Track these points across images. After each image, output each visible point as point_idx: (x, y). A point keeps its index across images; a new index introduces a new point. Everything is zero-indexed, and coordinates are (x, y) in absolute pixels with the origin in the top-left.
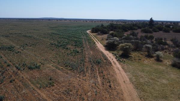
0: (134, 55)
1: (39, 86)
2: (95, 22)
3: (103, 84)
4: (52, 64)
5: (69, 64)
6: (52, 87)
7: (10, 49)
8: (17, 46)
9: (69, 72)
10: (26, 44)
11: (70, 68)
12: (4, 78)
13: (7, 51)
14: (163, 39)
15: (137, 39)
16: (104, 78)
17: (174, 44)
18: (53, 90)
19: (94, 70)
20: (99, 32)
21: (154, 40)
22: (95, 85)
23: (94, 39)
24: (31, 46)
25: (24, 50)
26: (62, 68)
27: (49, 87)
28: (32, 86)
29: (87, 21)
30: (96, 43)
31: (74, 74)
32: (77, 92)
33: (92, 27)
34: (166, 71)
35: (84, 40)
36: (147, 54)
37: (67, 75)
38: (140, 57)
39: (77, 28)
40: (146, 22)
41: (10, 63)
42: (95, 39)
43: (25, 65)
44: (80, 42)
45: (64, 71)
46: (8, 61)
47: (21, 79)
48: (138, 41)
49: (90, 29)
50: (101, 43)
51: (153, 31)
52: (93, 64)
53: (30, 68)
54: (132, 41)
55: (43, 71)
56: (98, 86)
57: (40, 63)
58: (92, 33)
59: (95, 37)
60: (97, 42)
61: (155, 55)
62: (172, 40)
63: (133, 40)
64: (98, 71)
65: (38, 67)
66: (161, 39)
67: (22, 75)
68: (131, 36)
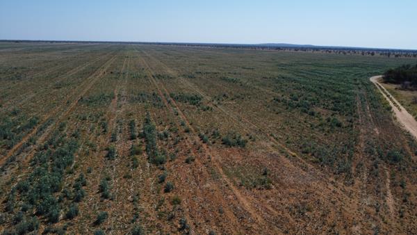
1: (238, 181)
2: (397, 56)
3: (401, 217)
4: (272, 143)
5: (313, 148)
6: (265, 191)
7: (195, 100)
8: (207, 97)
9: (310, 166)
10: (224, 95)
11: (313, 159)
12: (177, 152)
13: (188, 103)
16: (405, 201)
18: (267, 197)
19: (380, 174)
20: (407, 82)
22: (377, 211)
23: (388, 99)
24: (232, 99)
25: (219, 107)
26: (294, 154)
27: (259, 189)
28: (225, 179)
29: (373, 54)
30: (395, 109)
31: (323, 175)
32: (323, 215)
33: (388, 69)
35: (358, 98)
37: (304, 173)
39: (345, 70)
41: (190, 127)
42: (391, 99)
43: (218, 135)
44: (348, 102)
45: (298, 162)
46: (187, 124)
47: (207, 160)
49: (379, 74)
50: (408, 110)
52: (378, 159)
53: (226, 143)
55: (252, 153)
56: (386, 216)
57: (247, 135)
58: (385, 82)
59: (393, 93)
60: (397, 106)
64: (391, 179)
65: (242, 144)
67: (209, 154)
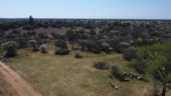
0: (20, 52)
14: (45, 33)
15: (20, 36)
17: (54, 37)
21: (37, 35)
34: (52, 60)
36: (33, 49)
38: (27, 53)
40: (26, 20)
48: (21, 38)
51: (34, 27)
54: (15, 39)
61: (40, 48)
62: (51, 34)
63: (17, 38)
66: (43, 34)
68: (14, 34)
